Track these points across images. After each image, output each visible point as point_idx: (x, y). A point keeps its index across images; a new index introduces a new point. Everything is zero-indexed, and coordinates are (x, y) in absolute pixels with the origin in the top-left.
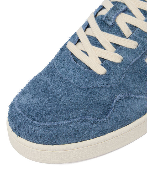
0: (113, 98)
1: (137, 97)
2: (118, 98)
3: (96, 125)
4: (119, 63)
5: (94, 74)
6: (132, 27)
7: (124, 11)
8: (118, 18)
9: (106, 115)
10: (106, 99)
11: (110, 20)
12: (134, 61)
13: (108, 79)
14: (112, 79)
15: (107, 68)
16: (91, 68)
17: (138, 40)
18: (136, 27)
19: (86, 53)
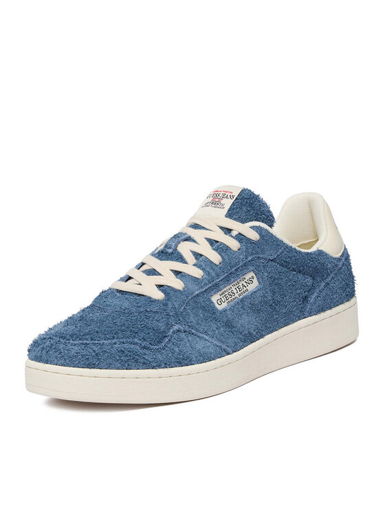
0: (169, 326)
1: (201, 335)
2: (176, 327)
3: (147, 352)
4: (180, 291)
5: (150, 300)
6: (197, 255)
7: (186, 240)
8: (179, 245)
9: (160, 342)
10: (162, 326)
11: (170, 248)
12: (197, 293)
13: (166, 305)
14: (170, 306)
15: (165, 293)
16: (144, 294)
17: (203, 270)
18: (201, 255)
19: (140, 284)
